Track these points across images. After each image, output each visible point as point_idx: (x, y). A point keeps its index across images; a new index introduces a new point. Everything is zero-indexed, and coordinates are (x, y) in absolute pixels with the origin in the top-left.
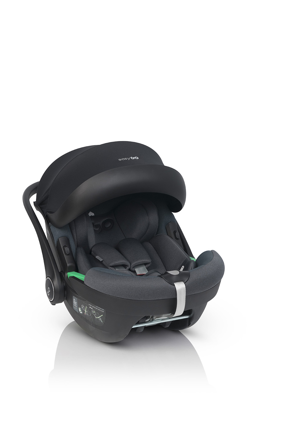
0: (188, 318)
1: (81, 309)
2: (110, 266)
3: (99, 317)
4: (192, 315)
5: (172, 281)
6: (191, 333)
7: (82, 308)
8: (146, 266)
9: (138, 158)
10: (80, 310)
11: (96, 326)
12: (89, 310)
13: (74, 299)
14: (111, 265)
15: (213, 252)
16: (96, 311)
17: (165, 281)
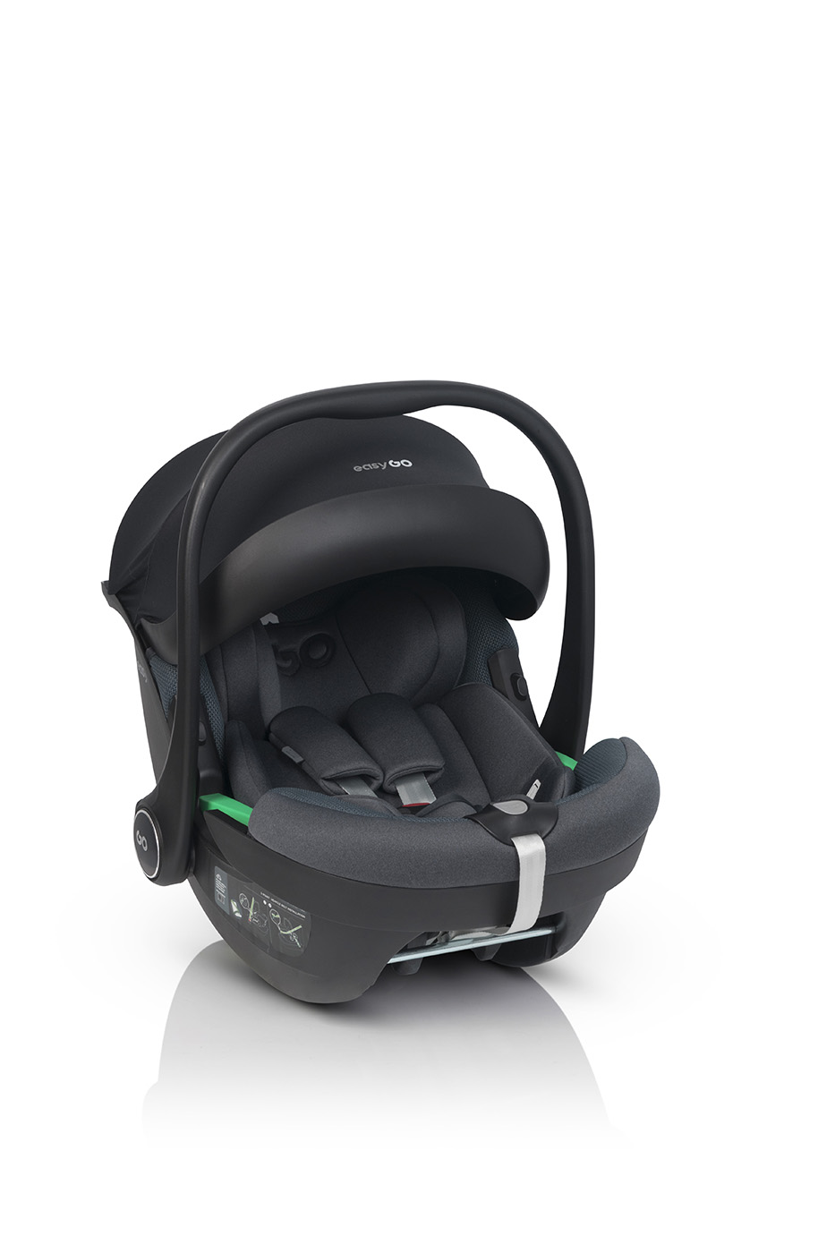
0: (550, 935)
1: (239, 906)
2: (324, 779)
3: (289, 932)
4: (561, 926)
5: (506, 832)
6: (558, 978)
7: (242, 901)
8: (430, 778)
9: (410, 464)
10: (235, 909)
11: (280, 956)
12: (262, 910)
13: (218, 876)
14: (328, 774)
15: (627, 745)
16: (283, 913)
17: (485, 832)
